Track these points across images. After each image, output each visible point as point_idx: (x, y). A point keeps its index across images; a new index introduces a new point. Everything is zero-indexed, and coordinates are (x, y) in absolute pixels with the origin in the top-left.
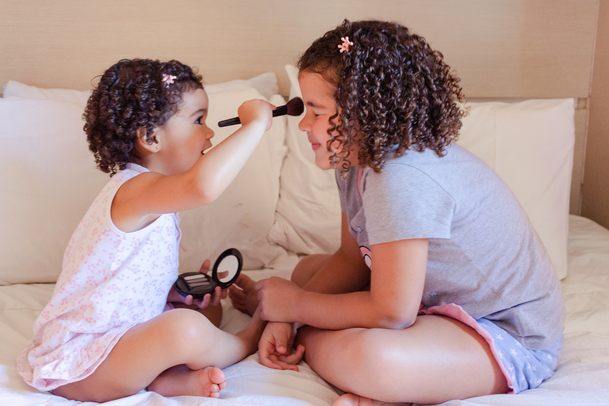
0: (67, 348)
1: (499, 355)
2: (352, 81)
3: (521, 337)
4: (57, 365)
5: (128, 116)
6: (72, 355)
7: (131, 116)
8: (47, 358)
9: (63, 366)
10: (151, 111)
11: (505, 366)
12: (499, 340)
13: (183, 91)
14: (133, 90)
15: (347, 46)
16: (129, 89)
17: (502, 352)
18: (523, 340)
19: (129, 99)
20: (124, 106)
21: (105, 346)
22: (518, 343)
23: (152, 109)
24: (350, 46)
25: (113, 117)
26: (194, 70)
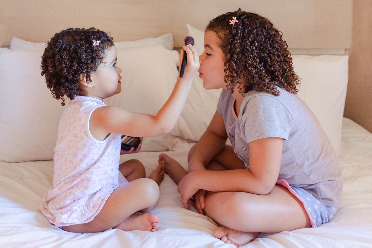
0: (75, 206)
1: (309, 210)
2: (236, 43)
3: (319, 198)
4: (70, 215)
5: (75, 68)
6: (78, 209)
7: (77, 68)
8: (63, 210)
9: (74, 215)
10: (89, 64)
11: (311, 215)
12: (308, 200)
13: (104, 49)
14: (75, 51)
15: (234, 22)
16: (73, 50)
17: (310, 208)
18: (321, 200)
19: (75, 57)
20: (72, 62)
21: (98, 204)
22: (318, 201)
23: (89, 62)
24: (236, 22)
25: (66, 69)
26: (108, 35)
